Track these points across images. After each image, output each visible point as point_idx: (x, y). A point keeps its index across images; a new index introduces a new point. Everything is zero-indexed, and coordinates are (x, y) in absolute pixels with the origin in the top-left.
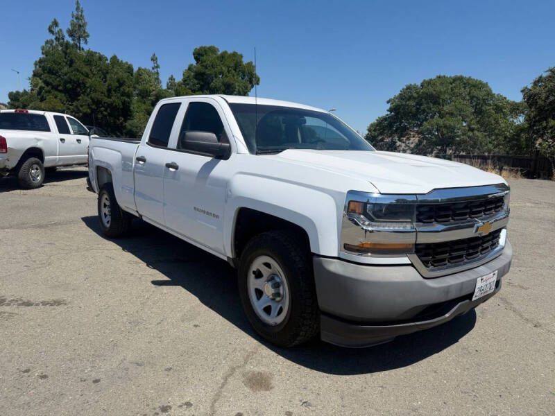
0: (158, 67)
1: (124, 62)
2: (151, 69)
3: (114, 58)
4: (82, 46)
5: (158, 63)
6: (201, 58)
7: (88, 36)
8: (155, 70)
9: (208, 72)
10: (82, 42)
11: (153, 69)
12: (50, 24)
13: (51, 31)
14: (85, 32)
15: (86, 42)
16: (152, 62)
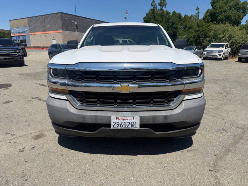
0: (199, 13)
1: (178, 13)
2: (195, 14)
3: (174, 12)
4: (163, 9)
5: (199, 11)
6: (215, 4)
7: (166, 4)
8: (197, 15)
9: (217, 11)
10: (164, 7)
11: (196, 14)
12: (152, 2)
13: (152, 5)
14: (165, 3)
15: (165, 7)
16: (196, 11)
